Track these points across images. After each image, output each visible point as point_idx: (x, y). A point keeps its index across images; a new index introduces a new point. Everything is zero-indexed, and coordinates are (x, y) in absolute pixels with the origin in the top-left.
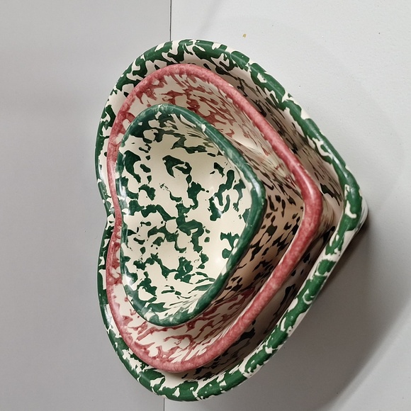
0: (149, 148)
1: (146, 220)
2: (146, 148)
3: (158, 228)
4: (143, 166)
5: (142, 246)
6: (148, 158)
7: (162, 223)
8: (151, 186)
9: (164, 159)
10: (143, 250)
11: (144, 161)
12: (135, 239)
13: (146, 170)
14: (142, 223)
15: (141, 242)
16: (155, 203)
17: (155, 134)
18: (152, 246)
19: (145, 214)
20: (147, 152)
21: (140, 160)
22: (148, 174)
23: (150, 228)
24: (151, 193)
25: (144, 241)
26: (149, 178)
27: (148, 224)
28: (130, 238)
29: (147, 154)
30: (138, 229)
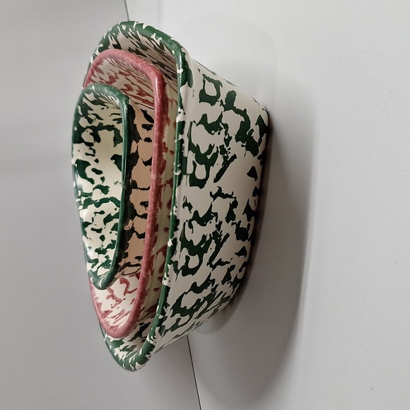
0: (94, 151)
1: (99, 210)
2: (91, 152)
3: (113, 215)
4: (94, 170)
5: (100, 235)
6: (97, 161)
7: (116, 209)
8: (104, 184)
9: (112, 159)
10: (102, 238)
11: (93, 165)
12: (93, 229)
13: (98, 172)
14: (95, 213)
15: (99, 231)
16: (108, 196)
17: (91, 134)
18: (111, 233)
19: (98, 205)
20: (93, 156)
21: (89, 164)
22: (101, 176)
23: (104, 216)
24: (105, 190)
25: (101, 229)
26: (103, 179)
27: (102, 213)
28: (88, 229)
29: (95, 158)
30: (93, 219)
